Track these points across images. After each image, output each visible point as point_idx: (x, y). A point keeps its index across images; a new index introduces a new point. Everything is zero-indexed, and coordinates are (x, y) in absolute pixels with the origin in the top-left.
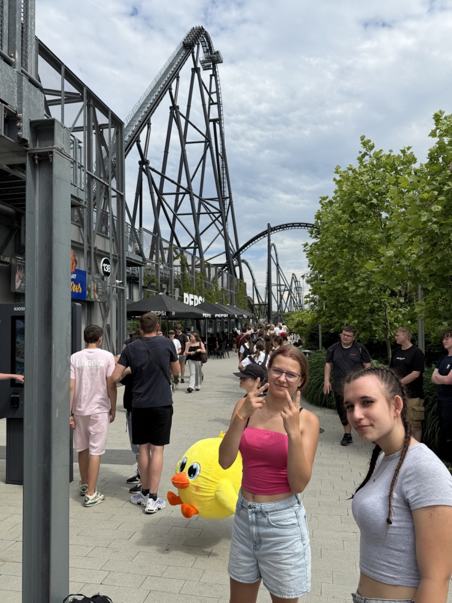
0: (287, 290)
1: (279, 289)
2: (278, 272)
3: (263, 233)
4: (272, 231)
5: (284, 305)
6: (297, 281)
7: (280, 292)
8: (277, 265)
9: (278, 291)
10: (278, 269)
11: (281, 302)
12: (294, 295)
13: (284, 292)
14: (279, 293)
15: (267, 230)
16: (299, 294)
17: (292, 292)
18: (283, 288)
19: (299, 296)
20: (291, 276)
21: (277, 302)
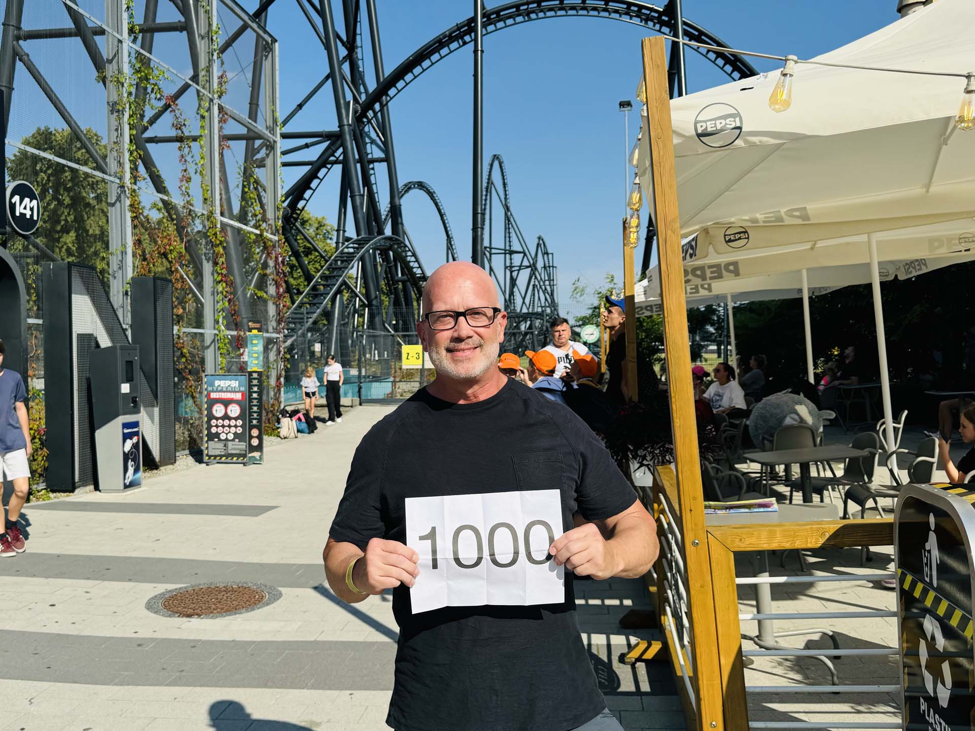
4: (490, 22)
6: (547, 254)
14: (508, 272)
15: (471, 21)
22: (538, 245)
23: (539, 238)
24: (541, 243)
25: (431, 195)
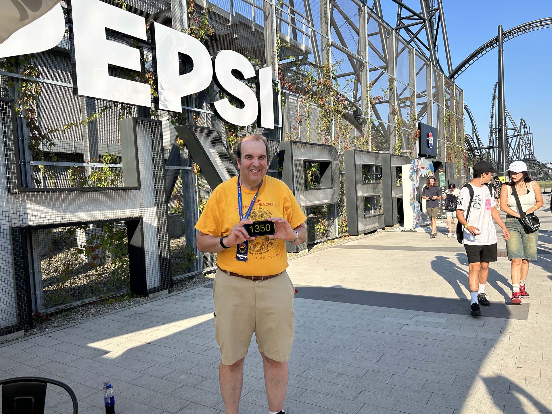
3: (490, 41)
4: (506, 37)
6: (527, 127)
15: (497, 37)
22: (521, 123)
23: (521, 120)
24: (523, 122)
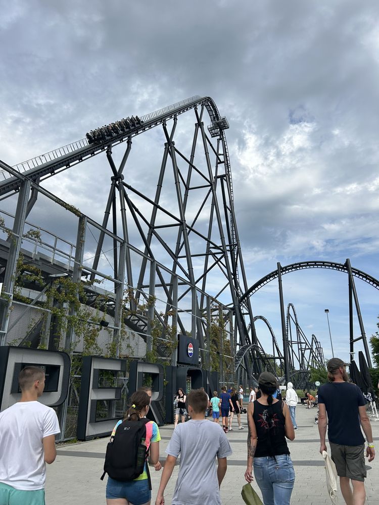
0: (308, 349)
1: (300, 348)
2: (298, 331)
3: (273, 273)
4: (283, 271)
5: (306, 363)
6: (317, 342)
7: (302, 351)
8: (297, 324)
9: (299, 349)
10: (297, 328)
11: (303, 360)
12: (315, 354)
13: (305, 350)
14: (300, 351)
15: (277, 271)
16: (320, 354)
17: (313, 351)
18: (303, 346)
19: (320, 356)
20: (312, 337)
21: (299, 361)
23: (313, 335)
24: (314, 338)
25: (265, 321)
